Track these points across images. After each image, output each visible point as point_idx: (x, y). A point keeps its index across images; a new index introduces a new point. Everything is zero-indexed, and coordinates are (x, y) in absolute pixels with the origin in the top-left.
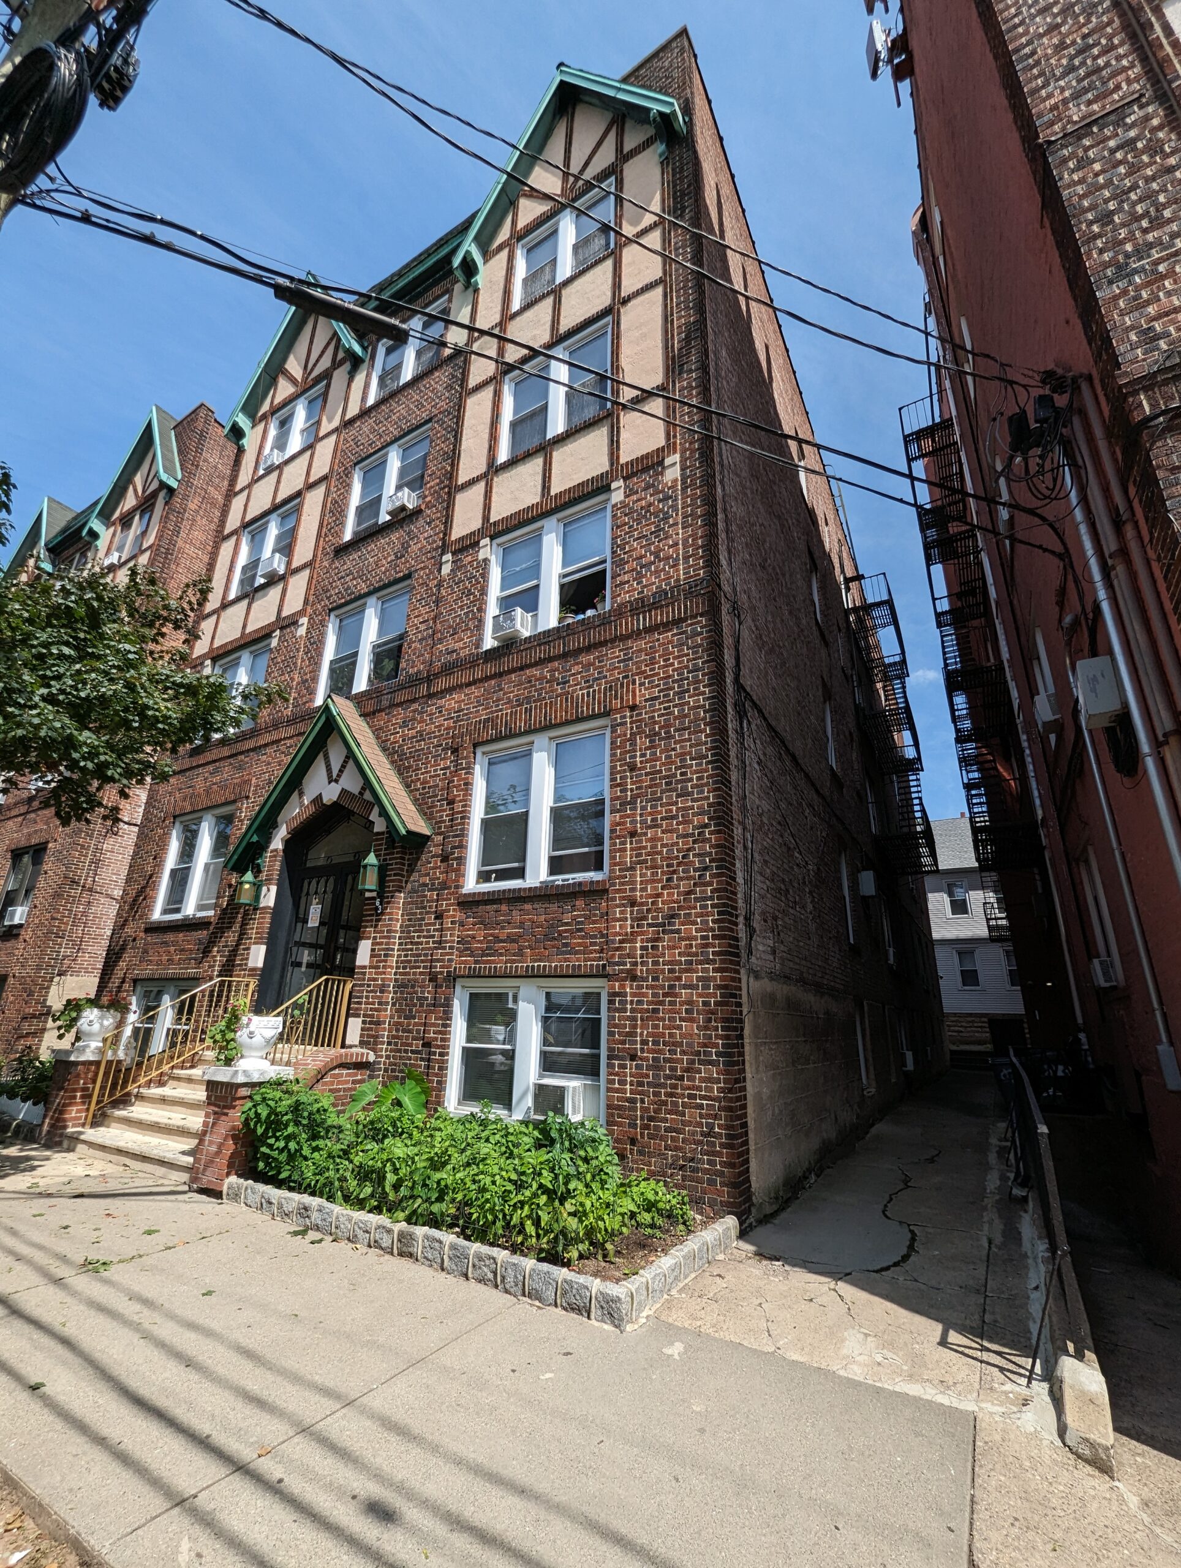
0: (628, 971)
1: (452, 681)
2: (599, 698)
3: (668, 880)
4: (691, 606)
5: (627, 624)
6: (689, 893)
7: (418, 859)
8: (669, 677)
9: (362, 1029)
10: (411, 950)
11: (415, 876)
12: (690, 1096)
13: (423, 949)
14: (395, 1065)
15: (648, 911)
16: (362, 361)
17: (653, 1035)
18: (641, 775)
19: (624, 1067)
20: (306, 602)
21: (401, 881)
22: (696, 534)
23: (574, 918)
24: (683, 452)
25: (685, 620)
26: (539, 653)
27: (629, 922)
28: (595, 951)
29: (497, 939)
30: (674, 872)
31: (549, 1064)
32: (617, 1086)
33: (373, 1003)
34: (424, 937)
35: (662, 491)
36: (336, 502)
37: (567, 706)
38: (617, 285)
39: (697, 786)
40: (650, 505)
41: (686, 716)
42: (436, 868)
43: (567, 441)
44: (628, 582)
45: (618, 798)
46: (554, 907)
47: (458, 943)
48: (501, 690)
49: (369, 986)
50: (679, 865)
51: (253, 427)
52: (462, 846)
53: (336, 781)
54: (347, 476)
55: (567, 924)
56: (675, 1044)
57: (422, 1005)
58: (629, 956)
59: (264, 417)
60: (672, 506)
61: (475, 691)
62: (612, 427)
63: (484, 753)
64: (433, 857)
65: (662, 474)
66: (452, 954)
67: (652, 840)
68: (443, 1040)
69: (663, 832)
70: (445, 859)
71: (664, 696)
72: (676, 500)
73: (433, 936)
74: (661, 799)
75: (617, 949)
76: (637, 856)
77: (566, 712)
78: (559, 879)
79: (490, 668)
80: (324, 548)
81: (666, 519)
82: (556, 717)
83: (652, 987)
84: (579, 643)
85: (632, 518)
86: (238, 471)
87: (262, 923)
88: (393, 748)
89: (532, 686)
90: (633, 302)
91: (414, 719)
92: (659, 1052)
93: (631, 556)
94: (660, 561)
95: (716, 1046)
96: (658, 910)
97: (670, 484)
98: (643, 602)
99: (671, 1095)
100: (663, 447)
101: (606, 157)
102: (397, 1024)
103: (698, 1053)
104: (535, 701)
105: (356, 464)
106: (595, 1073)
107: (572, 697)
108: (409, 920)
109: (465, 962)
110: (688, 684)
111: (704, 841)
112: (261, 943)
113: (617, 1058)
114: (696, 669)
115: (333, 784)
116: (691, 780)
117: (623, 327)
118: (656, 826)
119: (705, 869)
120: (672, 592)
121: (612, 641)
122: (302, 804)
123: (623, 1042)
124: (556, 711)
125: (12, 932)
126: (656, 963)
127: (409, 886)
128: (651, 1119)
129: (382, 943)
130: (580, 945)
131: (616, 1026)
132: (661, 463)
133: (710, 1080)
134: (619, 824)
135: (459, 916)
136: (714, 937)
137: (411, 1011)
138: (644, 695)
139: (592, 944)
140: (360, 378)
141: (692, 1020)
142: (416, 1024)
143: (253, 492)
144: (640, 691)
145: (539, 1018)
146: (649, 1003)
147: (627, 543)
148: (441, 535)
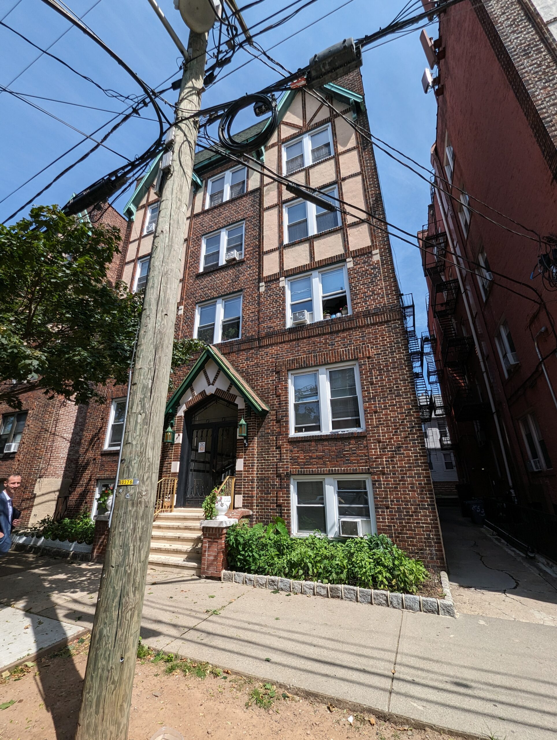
0: (381, 471)
1: (272, 341)
2: (352, 353)
3: (395, 432)
4: (393, 316)
5: (362, 321)
6: (406, 437)
7: (263, 421)
8: (385, 345)
9: (243, 500)
10: (265, 463)
11: (262, 429)
12: (417, 523)
13: (271, 463)
14: (262, 515)
15: (387, 445)
16: (200, 187)
17: (396, 498)
18: (376, 387)
19: (384, 512)
20: (182, 298)
21: (255, 432)
22: (391, 285)
23: (351, 448)
24: (380, 249)
25: (390, 321)
26: (318, 331)
27: (378, 450)
28: (363, 462)
29: (311, 458)
30: (398, 429)
31: (342, 512)
32: (381, 520)
33: (248, 488)
34: (271, 457)
35: (372, 265)
36: (193, 252)
37: (335, 355)
38: (338, 171)
39: (405, 392)
40: (367, 270)
41: (395, 362)
42: (274, 426)
43: (321, 238)
44: (360, 303)
45: (366, 396)
46: (339, 443)
47: (290, 459)
48: (299, 346)
49: (245, 480)
50: (400, 425)
51: (137, 211)
52: (287, 416)
53: (213, 384)
54: (198, 240)
55: (347, 451)
56: (407, 501)
57: (273, 488)
58: (380, 464)
59: (144, 206)
60: (378, 272)
61: (285, 346)
62: (344, 234)
63: (291, 374)
64: (271, 420)
65: (371, 257)
66: (288, 464)
67: (386, 414)
68: (287, 503)
69: (390, 411)
70: (278, 421)
71: (384, 353)
72: (380, 269)
73: (276, 457)
74: (387, 397)
75: (374, 461)
76: (379, 421)
77: (335, 358)
78: (340, 431)
79: (292, 336)
80: (189, 274)
81: (376, 277)
82: (330, 360)
83: (393, 478)
84: (338, 328)
85: (359, 275)
86: (131, 231)
87: (177, 451)
88: (242, 370)
89: (315, 345)
90: (347, 181)
91: (252, 357)
92: (400, 505)
93: (360, 292)
94: (375, 295)
95: (427, 501)
96: (392, 445)
97: (376, 262)
98: (369, 312)
99: (408, 523)
100: (371, 246)
101: (324, 114)
102: (260, 497)
103: (419, 505)
104: (318, 352)
105: (203, 235)
106: (368, 515)
107: (337, 351)
108: (261, 449)
109: (295, 468)
110: (395, 349)
111: (411, 415)
112: (178, 461)
113: (380, 508)
114: (398, 343)
115: (211, 386)
116: (401, 389)
117: (343, 191)
118: (387, 409)
119: (413, 427)
120: (383, 309)
121: (355, 328)
122: (193, 395)
123: (382, 501)
124: (330, 357)
125: (10, 456)
126: (394, 467)
127: (260, 434)
128: (399, 533)
129: (249, 460)
130: (355, 460)
131: (377, 495)
132: (370, 252)
133: (426, 516)
134: (368, 408)
135: (289, 447)
136: (421, 456)
137: (268, 491)
138: (374, 352)
139: (361, 459)
140: (200, 196)
141: (414, 491)
142: (271, 497)
143: (141, 243)
144: (371, 350)
145: (336, 492)
146: (392, 484)
147: (357, 286)
148: (257, 273)
